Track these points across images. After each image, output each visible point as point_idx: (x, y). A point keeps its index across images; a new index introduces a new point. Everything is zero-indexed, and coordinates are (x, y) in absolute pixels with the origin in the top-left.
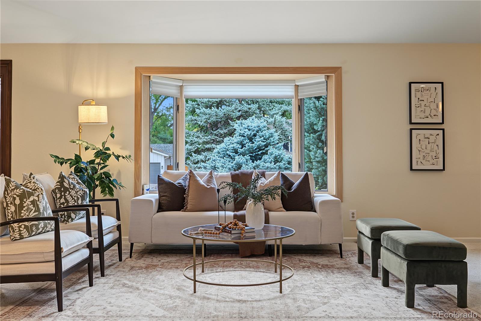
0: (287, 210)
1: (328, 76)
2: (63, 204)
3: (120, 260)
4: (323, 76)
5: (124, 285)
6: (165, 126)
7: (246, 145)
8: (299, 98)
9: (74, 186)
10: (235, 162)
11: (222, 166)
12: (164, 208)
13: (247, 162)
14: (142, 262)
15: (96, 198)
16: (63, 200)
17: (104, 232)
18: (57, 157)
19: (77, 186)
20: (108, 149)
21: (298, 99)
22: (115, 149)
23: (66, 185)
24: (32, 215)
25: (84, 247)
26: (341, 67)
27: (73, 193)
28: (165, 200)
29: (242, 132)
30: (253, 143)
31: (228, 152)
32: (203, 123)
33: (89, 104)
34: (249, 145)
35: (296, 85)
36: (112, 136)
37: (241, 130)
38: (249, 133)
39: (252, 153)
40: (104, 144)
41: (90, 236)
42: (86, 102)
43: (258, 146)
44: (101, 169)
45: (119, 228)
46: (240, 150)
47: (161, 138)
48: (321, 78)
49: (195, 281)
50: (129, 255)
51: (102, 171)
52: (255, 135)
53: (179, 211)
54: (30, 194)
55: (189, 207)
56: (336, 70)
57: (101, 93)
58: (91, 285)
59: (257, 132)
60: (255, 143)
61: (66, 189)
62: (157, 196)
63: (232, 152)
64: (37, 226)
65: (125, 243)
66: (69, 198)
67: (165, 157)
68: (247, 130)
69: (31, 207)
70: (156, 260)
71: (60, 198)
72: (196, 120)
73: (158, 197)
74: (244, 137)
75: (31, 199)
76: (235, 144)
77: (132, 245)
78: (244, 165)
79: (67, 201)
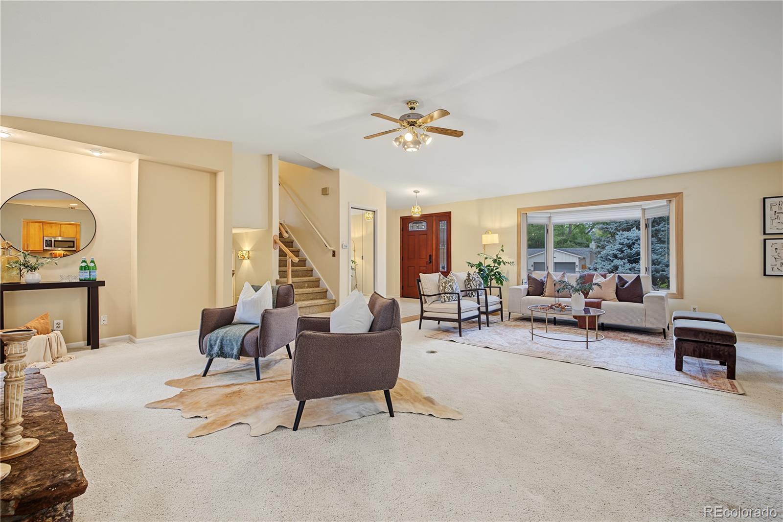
0: (620, 301)
1: (670, 200)
2: (469, 287)
3: (502, 321)
4: (665, 201)
5: (496, 332)
6: (582, 234)
7: (625, 251)
8: (646, 218)
9: (475, 279)
10: (612, 264)
11: (602, 268)
12: (531, 294)
13: (624, 264)
14: (514, 323)
15: (492, 286)
16: (469, 286)
17: (489, 304)
18: (470, 263)
19: (477, 279)
20: (500, 258)
21: (645, 220)
22: (505, 258)
23: (471, 278)
24: (450, 291)
25: (475, 310)
26: (682, 193)
27: (474, 282)
28: (531, 289)
29: (622, 241)
30: (632, 250)
31: (609, 257)
32: (613, 230)
33: (488, 233)
34: (627, 251)
35: (642, 209)
36: (503, 250)
37: (620, 240)
38: (628, 242)
39: (630, 258)
40: (497, 256)
41: (479, 304)
42: (487, 232)
43: (636, 252)
44: (495, 269)
45: (501, 303)
46: (619, 256)
47: (578, 243)
48: (664, 202)
49: (533, 334)
50: (508, 319)
51: (496, 271)
52: (634, 244)
53: (540, 296)
54: (449, 282)
55: (546, 294)
56: (678, 195)
57: (497, 225)
58: (480, 329)
59: (636, 240)
60: (634, 249)
61: (471, 280)
62: (526, 286)
63: (612, 257)
64: (452, 297)
65: (505, 313)
66: (472, 285)
67: (579, 258)
68: (626, 240)
69: (450, 287)
70: (522, 323)
71: (468, 284)
72: (606, 228)
73: (528, 287)
74: (623, 245)
75: (450, 284)
76: (615, 251)
77: (510, 313)
78: (620, 267)
79: (471, 287)
